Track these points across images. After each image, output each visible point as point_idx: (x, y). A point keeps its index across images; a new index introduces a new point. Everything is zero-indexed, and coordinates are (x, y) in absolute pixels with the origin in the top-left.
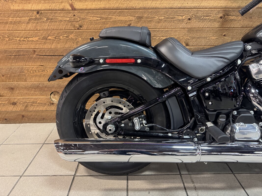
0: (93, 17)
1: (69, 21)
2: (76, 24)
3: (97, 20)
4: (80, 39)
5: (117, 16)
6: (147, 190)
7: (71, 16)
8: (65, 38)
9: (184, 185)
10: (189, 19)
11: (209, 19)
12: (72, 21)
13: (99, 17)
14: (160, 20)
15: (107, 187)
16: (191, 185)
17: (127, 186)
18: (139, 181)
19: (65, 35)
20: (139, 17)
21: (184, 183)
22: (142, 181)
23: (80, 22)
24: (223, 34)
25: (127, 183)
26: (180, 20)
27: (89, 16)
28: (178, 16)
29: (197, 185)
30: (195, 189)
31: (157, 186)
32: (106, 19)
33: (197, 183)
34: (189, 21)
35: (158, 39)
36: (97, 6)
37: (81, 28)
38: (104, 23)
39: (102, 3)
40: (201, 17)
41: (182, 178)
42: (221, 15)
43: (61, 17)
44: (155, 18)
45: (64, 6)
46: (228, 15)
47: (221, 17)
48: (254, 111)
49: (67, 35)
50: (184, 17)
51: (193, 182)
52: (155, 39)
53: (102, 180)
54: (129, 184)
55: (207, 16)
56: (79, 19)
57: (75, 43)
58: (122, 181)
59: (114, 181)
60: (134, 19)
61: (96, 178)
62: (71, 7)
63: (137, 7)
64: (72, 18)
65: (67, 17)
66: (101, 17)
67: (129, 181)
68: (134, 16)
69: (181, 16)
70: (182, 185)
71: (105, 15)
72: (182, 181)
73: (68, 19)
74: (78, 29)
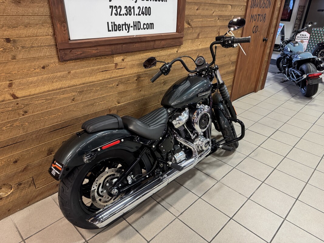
0: (38, 100)
1: (12, 110)
2: (20, 111)
3: (43, 102)
4: (27, 124)
5: (62, 94)
6: (140, 217)
7: (14, 105)
8: (9, 127)
9: (157, 201)
10: (117, 85)
11: (129, 82)
12: (15, 110)
13: (45, 99)
14: (97, 90)
15: (116, 232)
16: (160, 199)
17: (128, 223)
18: (132, 215)
19: (9, 125)
20: (81, 91)
21: (156, 201)
22: (134, 214)
23: (24, 109)
24: (139, 90)
25: (126, 221)
26: (111, 87)
27: (34, 101)
28: (109, 84)
29: (163, 197)
30: (163, 199)
31: (144, 212)
32: (51, 99)
33: (162, 196)
34: (117, 86)
35: (98, 104)
36: (41, 91)
37: (27, 114)
38: (49, 103)
39: (45, 87)
40: (125, 82)
41: (153, 198)
42: (136, 78)
43: (2, 109)
44: (93, 89)
45: (5, 97)
46: (140, 78)
47: (136, 80)
48: (179, 144)
49: (11, 124)
50: (114, 84)
51: (160, 197)
52: (96, 105)
53: (109, 230)
54: (128, 221)
55: (128, 81)
56: (23, 106)
57: (21, 129)
58: (122, 222)
59: (117, 225)
60: (76, 94)
61: (103, 232)
62: (12, 97)
63: (78, 84)
64: (15, 107)
65: (9, 107)
66: (46, 99)
67: (126, 219)
68: (76, 92)
69: (111, 84)
70: (156, 202)
71: (50, 97)
72: (154, 199)
73: (10, 109)
74: (23, 115)
